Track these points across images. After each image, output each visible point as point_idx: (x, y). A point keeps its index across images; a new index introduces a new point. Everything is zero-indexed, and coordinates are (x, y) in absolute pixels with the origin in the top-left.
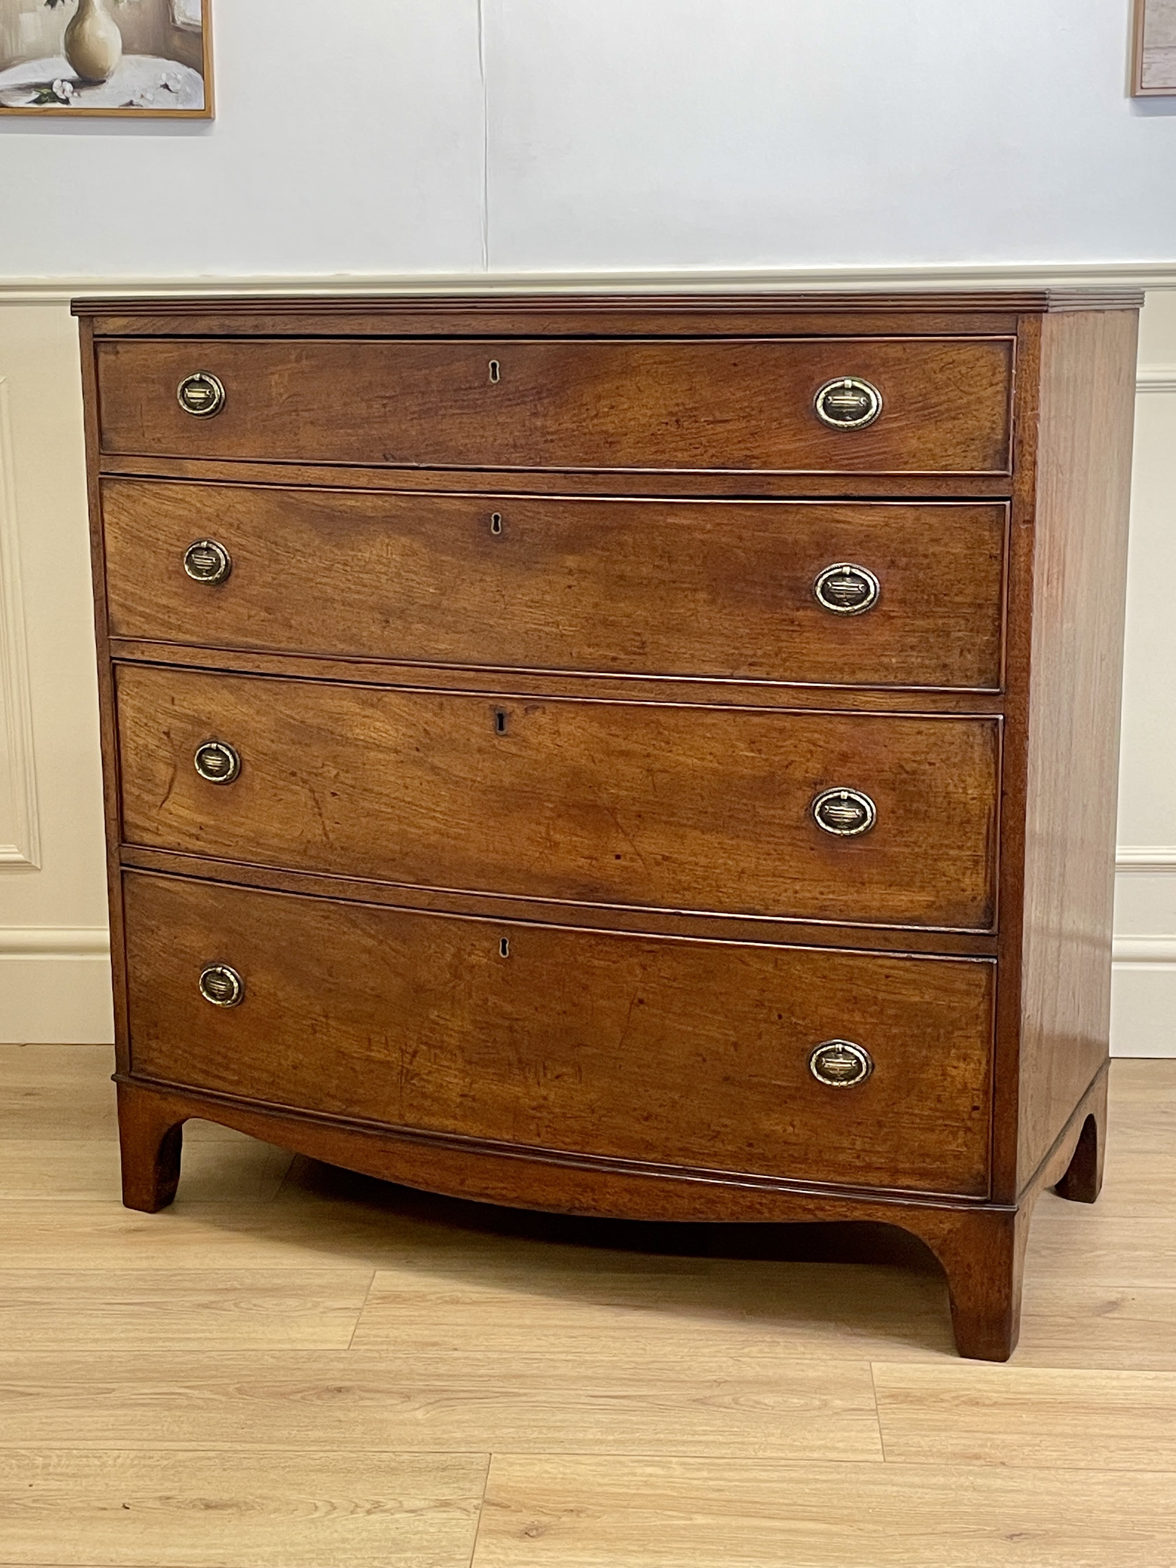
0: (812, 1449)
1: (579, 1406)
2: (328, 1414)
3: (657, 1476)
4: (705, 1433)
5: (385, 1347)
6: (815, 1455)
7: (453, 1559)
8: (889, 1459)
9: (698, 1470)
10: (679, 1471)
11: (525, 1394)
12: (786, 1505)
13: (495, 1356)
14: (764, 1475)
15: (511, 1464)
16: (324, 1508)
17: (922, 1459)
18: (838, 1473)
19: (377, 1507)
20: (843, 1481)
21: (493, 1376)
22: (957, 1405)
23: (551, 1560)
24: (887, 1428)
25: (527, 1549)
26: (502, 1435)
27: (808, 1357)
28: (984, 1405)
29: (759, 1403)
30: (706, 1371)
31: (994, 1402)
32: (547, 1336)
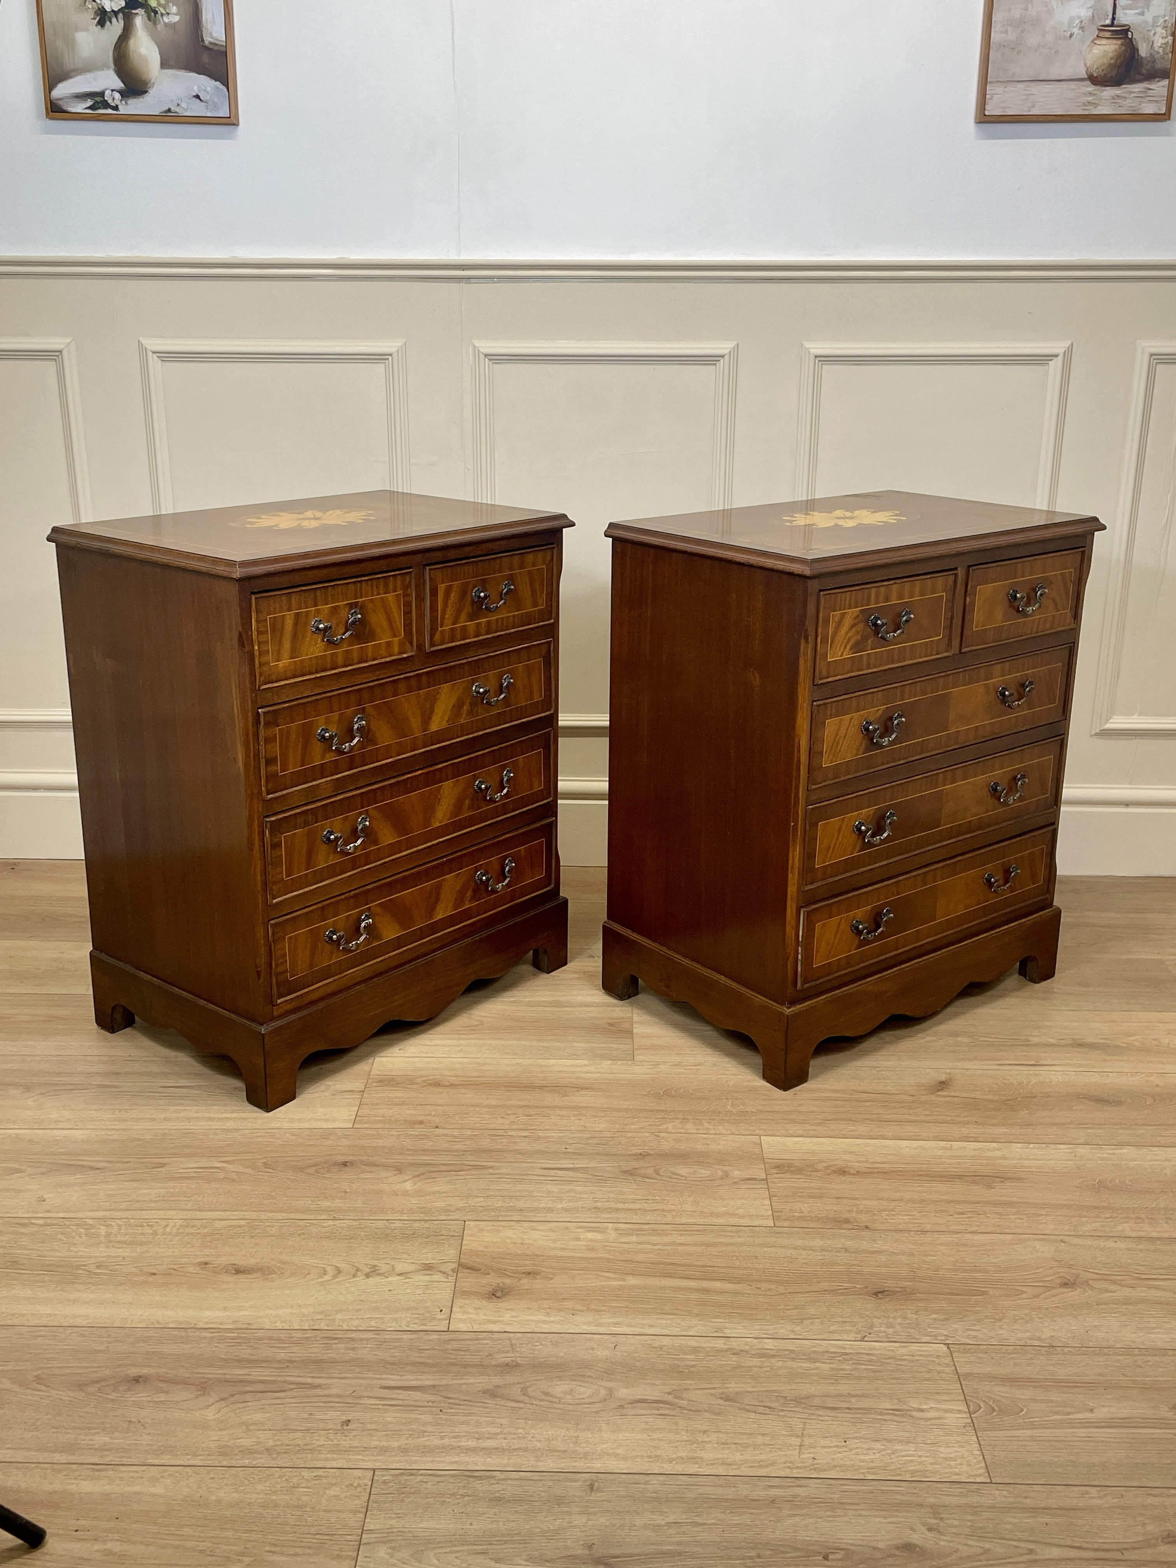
0: (718, 1215)
1: (534, 1177)
2: (336, 1185)
3: (597, 1241)
4: (634, 1201)
5: (382, 1125)
6: (720, 1221)
7: (435, 1319)
8: (778, 1224)
9: (629, 1234)
10: (612, 1235)
11: (491, 1167)
12: (699, 1266)
13: (469, 1133)
14: (681, 1240)
15: (481, 1230)
16: (331, 1272)
17: (805, 1224)
18: (739, 1237)
19: (373, 1272)
20: (742, 1244)
21: (467, 1151)
22: (829, 1175)
23: (513, 1319)
24: (775, 1196)
25: (494, 1310)
26: (473, 1204)
27: (713, 1132)
28: (850, 1174)
29: (675, 1174)
30: (633, 1145)
31: (858, 1172)
32: (509, 1115)
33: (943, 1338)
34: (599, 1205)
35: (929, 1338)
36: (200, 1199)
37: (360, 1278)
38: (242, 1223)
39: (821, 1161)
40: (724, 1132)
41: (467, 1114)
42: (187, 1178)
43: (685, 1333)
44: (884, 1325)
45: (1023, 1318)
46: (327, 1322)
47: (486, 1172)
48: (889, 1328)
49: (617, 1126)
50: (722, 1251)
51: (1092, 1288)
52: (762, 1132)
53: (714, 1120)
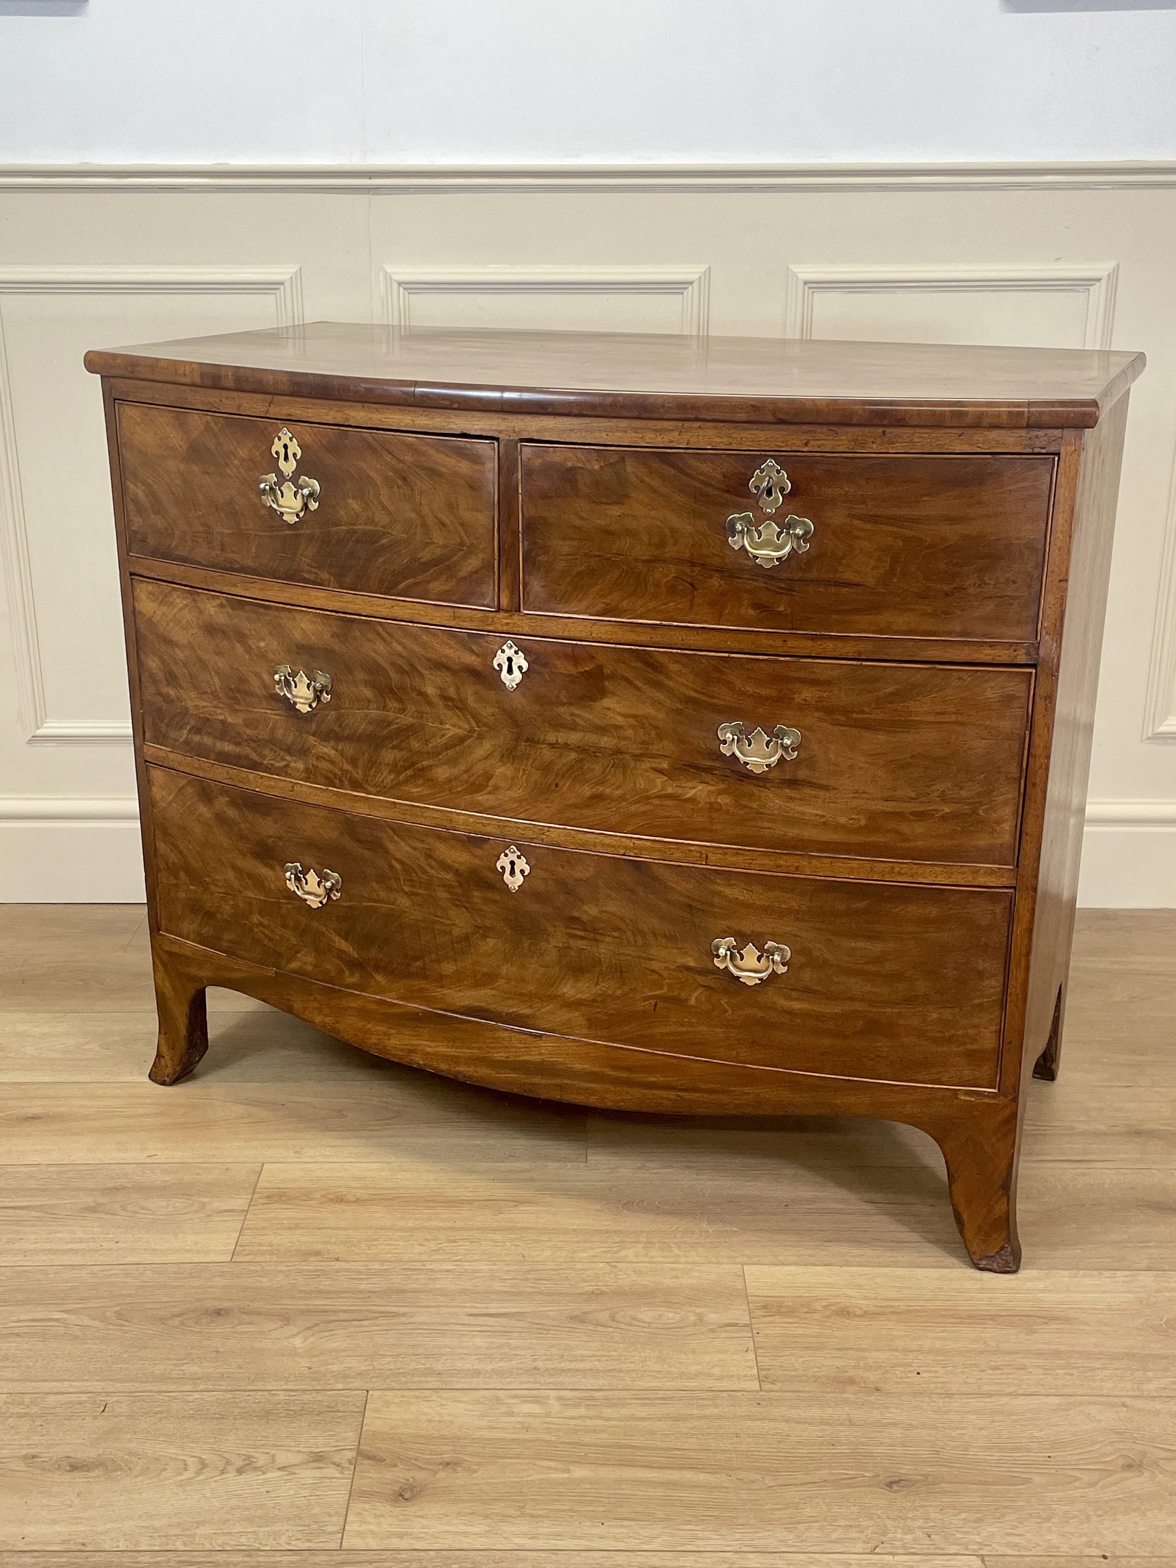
0: (688, 1376)
1: (458, 1328)
2: (206, 1343)
3: (535, 1416)
5: (268, 1258)
6: (693, 1384)
8: (765, 1387)
9: (575, 1406)
10: (555, 1407)
11: (404, 1314)
12: (665, 1449)
13: (377, 1266)
14: (642, 1412)
15: (388, 1404)
16: (192, 1469)
17: (799, 1387)
18: (716, 1407)
19: (247, 1466)
20: (720, 1417)
21: (373, 1292)
22: (829, 1317)
23: (425, 1530)
24: (762, 1348)
25: (401, 1517)
26: (379, 1367)
27: (683, 1260)
28: (855, 1316)
29: (634, 1319)
30: (584, 1281)
31: (866, 1312)
32: (428, 1240)
33: (976, 1547)
34: (539, 1364)
35: (957, 1547)
36: (31, 1364)
37: (231, 1475)
38: (84, 1397)
39: (818, 1299)
40: (698, 1260)
41: (376, 1240)
42: (18, 1335)
43: (646, 1547)
44: (899, 1530)
45: (1077, 1517)
46: (185, 1539)
47: (395, 1320)
48: (906, 1534)
49: (564, 1254)
50: (694, 1428)
51: (1163, 1472)
52: (746, 1259)
53: (685, 1243)
